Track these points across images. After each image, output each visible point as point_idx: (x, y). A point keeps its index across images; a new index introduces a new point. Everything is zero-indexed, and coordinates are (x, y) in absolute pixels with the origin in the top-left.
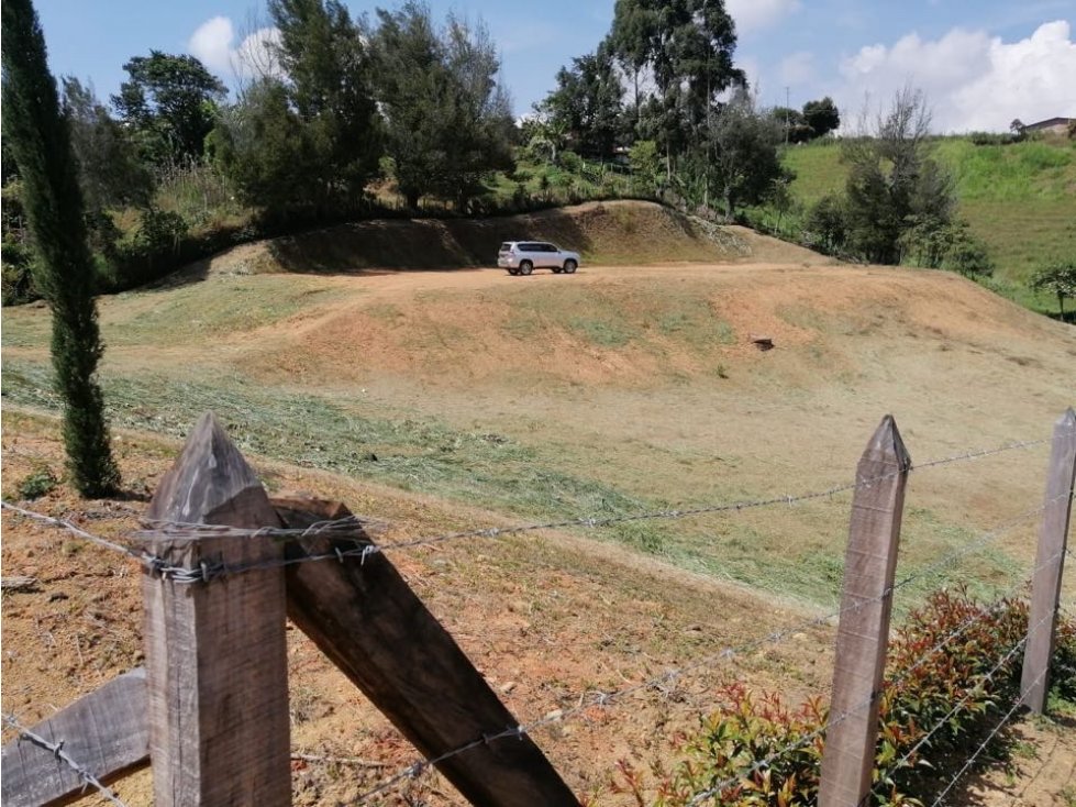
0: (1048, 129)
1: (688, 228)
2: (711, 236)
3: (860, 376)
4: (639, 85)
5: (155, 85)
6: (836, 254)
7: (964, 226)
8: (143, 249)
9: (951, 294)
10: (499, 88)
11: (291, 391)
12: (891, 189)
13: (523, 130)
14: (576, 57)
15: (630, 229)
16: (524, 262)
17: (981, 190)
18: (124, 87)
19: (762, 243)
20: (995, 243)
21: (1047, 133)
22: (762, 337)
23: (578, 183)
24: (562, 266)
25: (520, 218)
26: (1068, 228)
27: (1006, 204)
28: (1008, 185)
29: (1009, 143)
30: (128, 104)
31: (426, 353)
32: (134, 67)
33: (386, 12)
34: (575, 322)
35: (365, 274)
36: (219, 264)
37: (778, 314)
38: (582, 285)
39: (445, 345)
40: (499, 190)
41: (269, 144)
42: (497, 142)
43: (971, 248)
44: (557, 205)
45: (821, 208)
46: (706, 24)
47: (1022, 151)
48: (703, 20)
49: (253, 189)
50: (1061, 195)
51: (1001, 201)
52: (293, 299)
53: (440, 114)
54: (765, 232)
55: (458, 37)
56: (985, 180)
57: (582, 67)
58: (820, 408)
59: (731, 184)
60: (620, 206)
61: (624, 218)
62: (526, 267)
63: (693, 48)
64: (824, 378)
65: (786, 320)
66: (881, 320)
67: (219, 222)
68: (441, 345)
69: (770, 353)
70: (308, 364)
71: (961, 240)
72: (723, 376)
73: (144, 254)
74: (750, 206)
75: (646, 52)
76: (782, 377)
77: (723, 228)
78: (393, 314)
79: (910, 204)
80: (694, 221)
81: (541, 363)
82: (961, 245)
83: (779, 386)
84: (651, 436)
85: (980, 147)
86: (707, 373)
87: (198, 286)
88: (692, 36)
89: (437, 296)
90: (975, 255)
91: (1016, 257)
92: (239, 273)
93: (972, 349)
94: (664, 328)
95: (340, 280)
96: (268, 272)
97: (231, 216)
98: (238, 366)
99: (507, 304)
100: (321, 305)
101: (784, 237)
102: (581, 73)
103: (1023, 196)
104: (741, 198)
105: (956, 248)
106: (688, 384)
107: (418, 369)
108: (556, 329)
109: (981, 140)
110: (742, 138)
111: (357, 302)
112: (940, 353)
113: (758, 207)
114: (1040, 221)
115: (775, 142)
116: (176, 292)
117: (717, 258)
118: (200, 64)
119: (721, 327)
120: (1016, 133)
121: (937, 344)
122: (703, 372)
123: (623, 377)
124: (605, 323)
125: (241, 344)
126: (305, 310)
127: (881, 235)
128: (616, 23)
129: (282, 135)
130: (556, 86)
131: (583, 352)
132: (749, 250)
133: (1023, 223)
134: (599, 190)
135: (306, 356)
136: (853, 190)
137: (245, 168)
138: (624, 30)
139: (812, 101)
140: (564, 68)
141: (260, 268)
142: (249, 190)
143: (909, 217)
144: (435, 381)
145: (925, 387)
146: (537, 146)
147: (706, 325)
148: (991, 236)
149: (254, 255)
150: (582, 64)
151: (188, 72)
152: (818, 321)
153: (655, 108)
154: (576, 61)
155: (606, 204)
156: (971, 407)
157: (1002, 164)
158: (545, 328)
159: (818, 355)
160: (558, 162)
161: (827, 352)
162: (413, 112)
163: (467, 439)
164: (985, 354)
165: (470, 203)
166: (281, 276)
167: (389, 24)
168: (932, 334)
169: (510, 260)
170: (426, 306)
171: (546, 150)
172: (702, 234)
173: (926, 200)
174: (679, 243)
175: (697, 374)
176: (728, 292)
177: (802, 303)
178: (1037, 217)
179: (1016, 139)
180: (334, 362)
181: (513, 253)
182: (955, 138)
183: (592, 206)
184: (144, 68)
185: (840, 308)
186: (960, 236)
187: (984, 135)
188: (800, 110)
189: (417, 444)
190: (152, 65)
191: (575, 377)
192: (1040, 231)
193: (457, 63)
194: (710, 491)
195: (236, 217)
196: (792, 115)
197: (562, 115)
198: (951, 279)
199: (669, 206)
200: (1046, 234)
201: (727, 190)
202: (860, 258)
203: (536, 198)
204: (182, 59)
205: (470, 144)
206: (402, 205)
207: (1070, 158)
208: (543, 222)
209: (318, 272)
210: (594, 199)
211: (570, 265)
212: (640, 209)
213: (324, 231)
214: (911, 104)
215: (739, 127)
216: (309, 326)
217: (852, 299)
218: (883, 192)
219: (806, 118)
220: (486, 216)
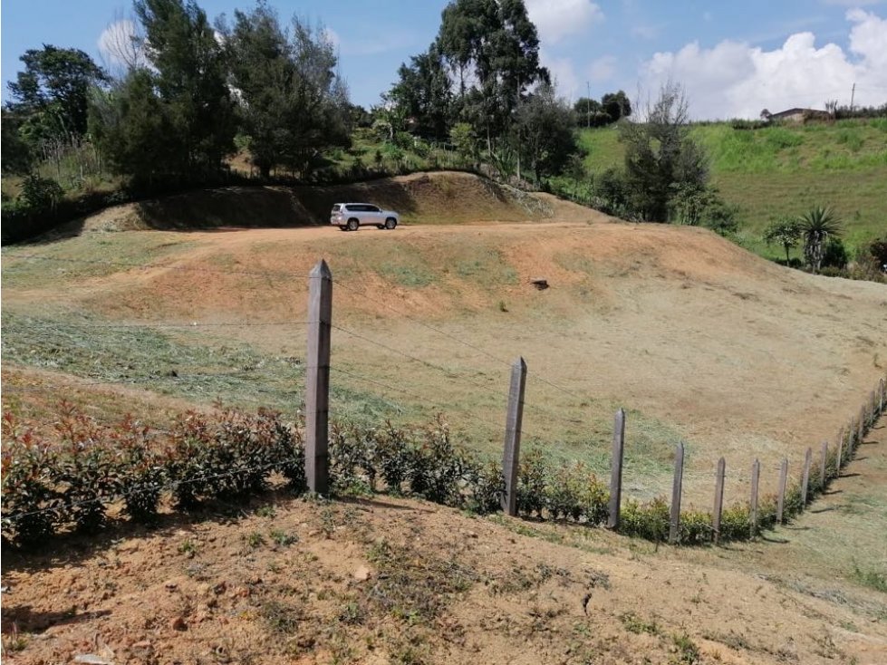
0: (789, 117)
1: (501, 195)
2: (519, 201)
3: (616, 309)
4: (464, 78)
5: (47, 74)
6: (619, 215)
7: (715, 191)
8: (23, 210)
9: (698, 244)
10: (338, 79)
11: (131, 323)
12: (659, 162)
13: (372, 115)
14: (414, 56)
15: (450, 195)
16: (351, 220)
17: (736, 164)
18: (21, 75)
19: (562, 206)
20: (747, 206)
21: (788, 120)
22: (539, 279)
23: (408, 157)
24: (384, 224)
25: (358, 185)
26: (801, 194)
27: (756, 175)
28: (758, 161)
29: (760, 127)
30: (24, 89)
31: (255, 293)
32: (30, 58)
33: (242, 14)
34: (386, 268)
35: (219, 231)
36: (92, 222)
37: (555, 260)
38: (395, 238)
39: (272, 286)
40: (342, 163)
41: (133, 122)
42: (334, 123)
43: (720, 209)
44: (390, 175)
45: (605, 178)
46: (515, 30)
47: (767, 133)
48: (512, 27)
49: (121, 159)
50: (796, 168)
51: (752, 173)
52: (148, 251)
53: (284, 100)
54: (565, 197)
55: (302, 36)
56: (739, 157)
57: (418, 64)
58: (579, 334)
59: (538, 158)
60: (442, 176)
61: (445, 186)
62: (353, 224)
63: (505, 49)
64: (587, 311)
65: (562, 265)
66: (638, 265)
67: (92, 188)
68: (269, 287)
69: (546, 291)
70: (151, 302)
71: (713, 203)
72: (504, 310)
73: (24, 215)
74: (553, 177)
75: (469, 51)
76: (553, 310)
77: (530, 194)
78: (231, 262)
79: (673, 174)
80: (506, 189)
81: (353, 300)
82: (712, 207)
83: (549, 317)
84: (431, 357)
85: (738, 131)
86: (492, 308)
87: (71, 241)
88: (503, 39)
89: (272, 247)
90: (724, 214)
91: (762, 217)
92: (108, 230)
93: (707, 287)
94: (460, 272)
95: (196, 236)
96: (135, 229)
97: (104, 183)
98: (86, 304)
99: (330, 253)
100: (171, 256)
101: (580, 201)
102: (418, 68)
103: (768, 169)
104: (546, 170)
105: (708, 209)
106: (474, 316)
107: (246, 306)
108: (369, 273)
109: (739, 126)
110: (544, 121)
111: (203, 252)
112: (682, 290)
113: (559, 177)
114: (780, 189)
115: (570, 125)
116: (52, 245)
117: (523, 218)
118: (86, 56)
119: (507, 271)
120: (765, 120)
121: (682, 283)
122: (488, 307)
123: (422, 312)
124: (411, 269)
125: (96, 286)
126: (158, 260)
127: (652, 200)
128: (444, 29)
129: (145, 114)
130: (398, 79)
131: (390, 292)
132: (551, 212)
133: (767, 190)
134: (426, 163)
135: (150, 296)
136: (630, 163)
137: (112, 142)
138: (450, 33)
139: (609, 93)
140: (404, 65)
141: (128, 226)
142: (117, 160)
143: (673, 185)
144: (259, 316)
145: (665, 317)
146: (380, 127)
147: (495, 270)
148: (743, 200)
149: (123, 215)
150: (418, 61)
151: (75, 63)
152: (587, 266)
153: (476, 97)
154: (413, 59)
155: (430, 175)
156: (698, 332)
157: (752, 144)
158: (360, 272)
159: (585, 293)
160: (396, 141)
161: (592, 290)
162: (262, 96)
163: (271, 361)
164: (717, 291)
165: (316, 173)
166: (146, 232)
167: (243, 23)
168: (678, 276)
169: (340, 218)
170: (260, 255)
171: (387, 130)
172: (512, 199)
173: (685, 171)
174: (491, 206)
175: (484, 309)
176: (515, 244)
177: (576, 251)
178: (778, 186)
179: (765, 125)
180: (175, 302)
181: (342, 212)
182: (719, 123)
183: (419, 176)
184: (37, 59)
185: (606, 255)
186: (712, 200)
187: (741, 121)
188: (600, 101)
189: (225, 364)
190: (45, 56)
191: (380, 311)
192: (780, 196)
193: (302, 58)
194: (465, 398)
195: (107, 184)
196: (593, 104)
197: (403, 103)
198: (699, 233)
199: (484, 176)
200: (785, 199)
201: (533, 164)
202: (637, 218)
203: (371, 169)
204: (71, 52)
205: (310, 124)
206: (255, 174)
207: (803, 140)
208: (377, 189)
209: (179, 229)
210: (420, 171)
211: (391, 223)
212: (459, 179)
213: (185, 196)
214: (673, 95)
215: (541, 112)
216: (157, 272)
217: (617, 248)
218: (653, 164)
219: (604, 107)
220: (329, 184)
